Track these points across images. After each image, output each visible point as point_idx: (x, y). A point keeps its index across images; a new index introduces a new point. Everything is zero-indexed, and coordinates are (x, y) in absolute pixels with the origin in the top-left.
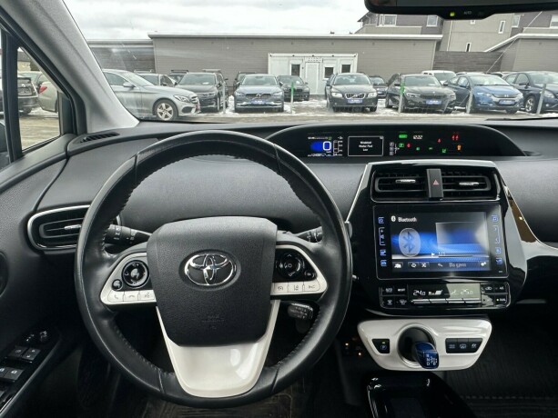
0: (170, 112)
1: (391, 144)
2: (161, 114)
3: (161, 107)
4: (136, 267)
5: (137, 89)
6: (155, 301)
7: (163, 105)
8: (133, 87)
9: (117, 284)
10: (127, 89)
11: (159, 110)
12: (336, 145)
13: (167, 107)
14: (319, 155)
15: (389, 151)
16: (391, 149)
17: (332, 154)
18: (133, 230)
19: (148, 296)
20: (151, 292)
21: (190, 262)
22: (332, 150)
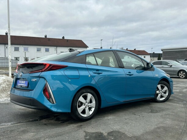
0: (184, 75)
2: (181, 76)
3: (181, 73)
5: (173, 67)
7: (182, 72)
8: (171, 66)
10: (169, 67)
11: (180, 74)
13: (183, 73)
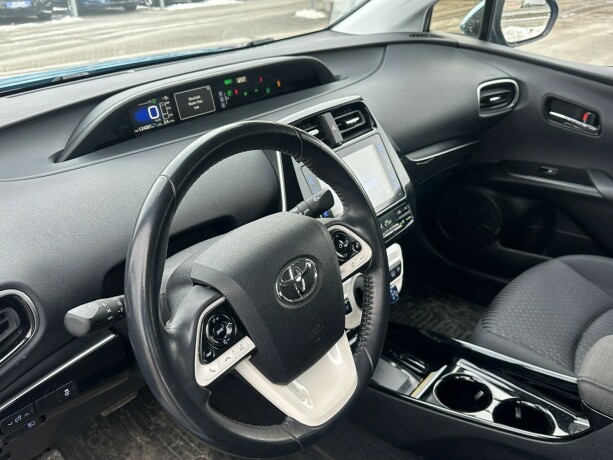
1: (220, 94)
6: (254, 346)
12: (164, 108)
14: (148, 127)
15: (220, 103)
16: (222, 100)
17: (162, 122)
19: (243, 348)
20: (244, 340)
22: (161, 117)
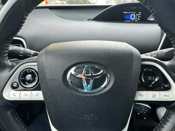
4: (30, 73)
6: (43, 99)
9: (15, 85)
12: (137, 16)
18: (32, 51)
19: (38, 96)
20: (40, 93)
21: (72, 71)
